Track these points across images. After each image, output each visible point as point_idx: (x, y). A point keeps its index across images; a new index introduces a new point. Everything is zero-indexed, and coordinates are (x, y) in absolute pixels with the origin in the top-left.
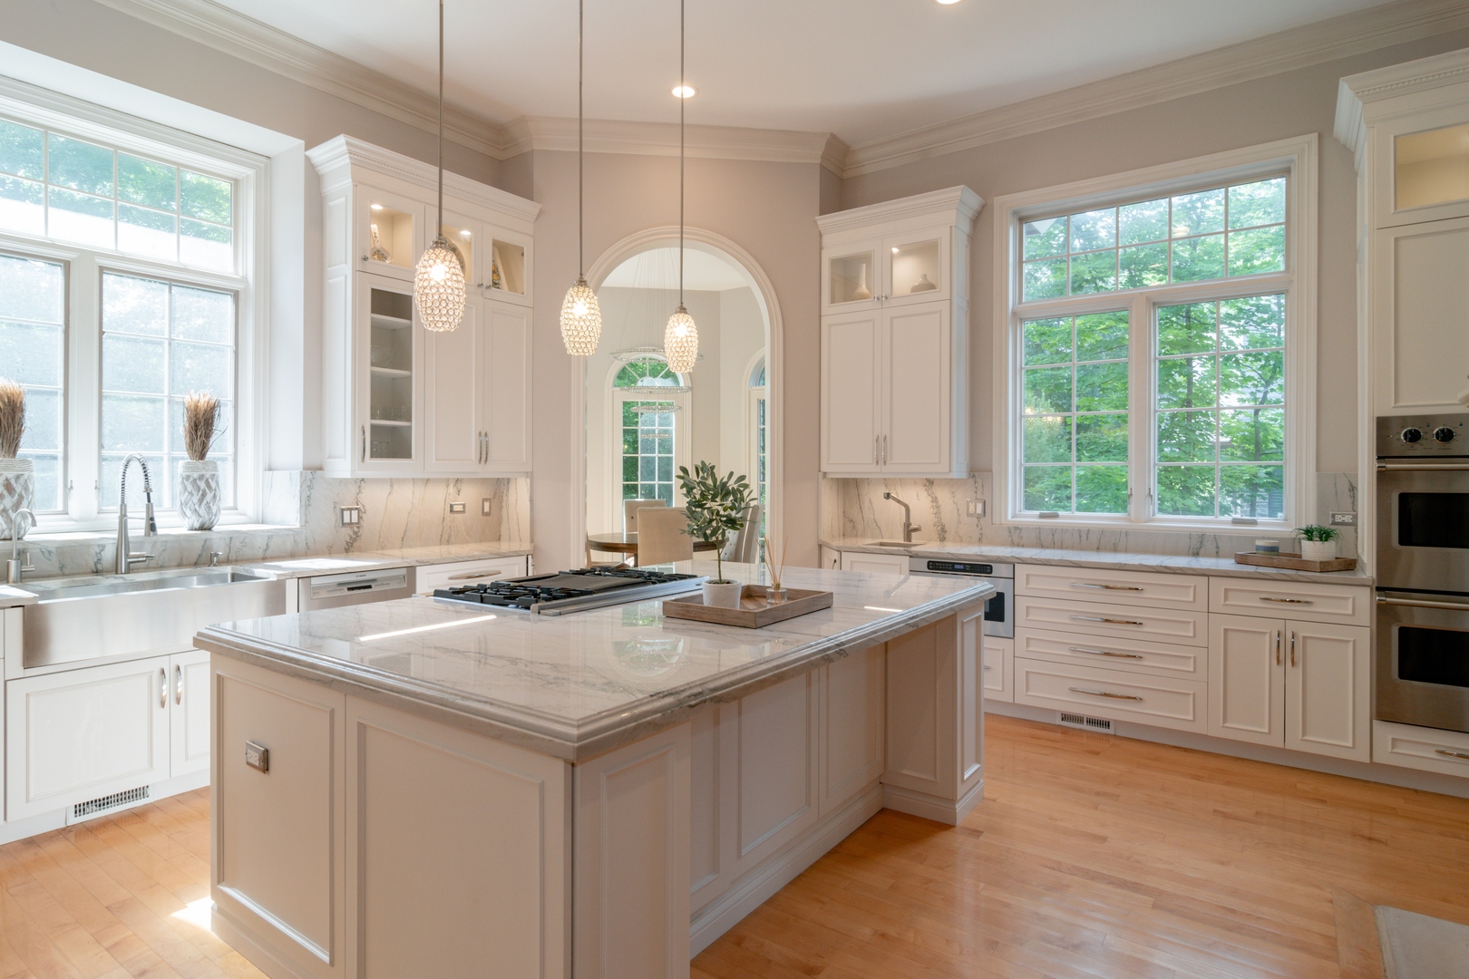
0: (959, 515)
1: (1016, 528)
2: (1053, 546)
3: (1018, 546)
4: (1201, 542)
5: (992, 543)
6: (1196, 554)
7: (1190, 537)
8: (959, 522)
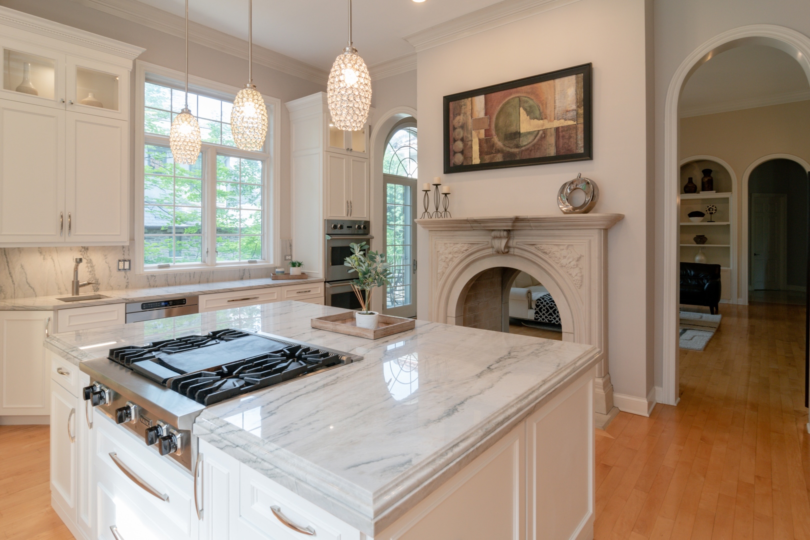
0: (110, 271)
1: (152, 276)
2: (175, 284)
3: (154, 287)
4: (244, 273)
5: (136, 287)
6: (242, 279)
7: (240, 271)
8: (110, 276)
